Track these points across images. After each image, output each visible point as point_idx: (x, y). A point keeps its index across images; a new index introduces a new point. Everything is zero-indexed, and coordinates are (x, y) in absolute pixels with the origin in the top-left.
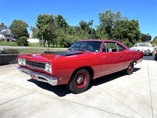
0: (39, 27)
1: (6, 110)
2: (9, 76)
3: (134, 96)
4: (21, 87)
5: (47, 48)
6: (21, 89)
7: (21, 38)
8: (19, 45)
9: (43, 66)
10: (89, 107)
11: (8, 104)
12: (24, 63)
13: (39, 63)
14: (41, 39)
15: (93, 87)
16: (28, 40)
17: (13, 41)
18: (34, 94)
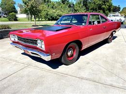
0: (26, 3)
1: (5, 88)
2: (4, 50)
3: (120, 65)
4: (16, 61)
5: (34, 22)
6: (17, 63)
7: (11, 14)
8: (10, 20)
9: (35, 42)
10: (82, 78)
11: (6, 80)
12: (17, 40)
13: (31, 40)
14: (28, 14)
15: (81, 57)
16: (17, 16)
17: (4, 17)
18: (29, 67)
